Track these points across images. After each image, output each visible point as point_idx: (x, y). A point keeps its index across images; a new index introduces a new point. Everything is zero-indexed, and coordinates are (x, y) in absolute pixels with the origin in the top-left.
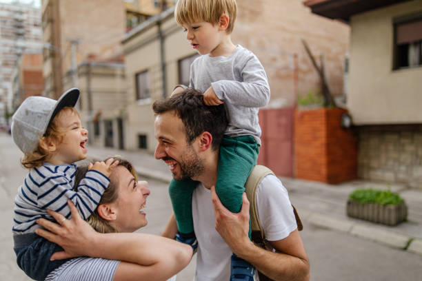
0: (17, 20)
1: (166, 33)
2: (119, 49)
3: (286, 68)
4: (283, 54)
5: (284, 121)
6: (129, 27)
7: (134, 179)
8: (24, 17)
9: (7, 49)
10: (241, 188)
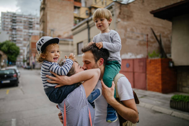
0: (30, 22)
1: (90, 26)
2: (71, 33)
3: (143, 40)
4: (142, 34)
5: (142, 64)
6: (75, 24)
8: (33, 20)
9: (26, 34)
10: (111, 79)
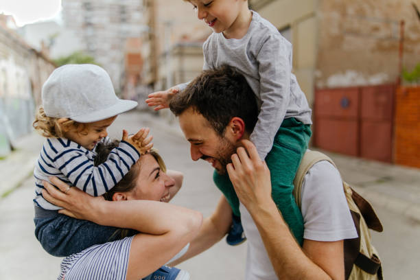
4: (387, 22)
5: (383, 99)
7: (158, 169)
